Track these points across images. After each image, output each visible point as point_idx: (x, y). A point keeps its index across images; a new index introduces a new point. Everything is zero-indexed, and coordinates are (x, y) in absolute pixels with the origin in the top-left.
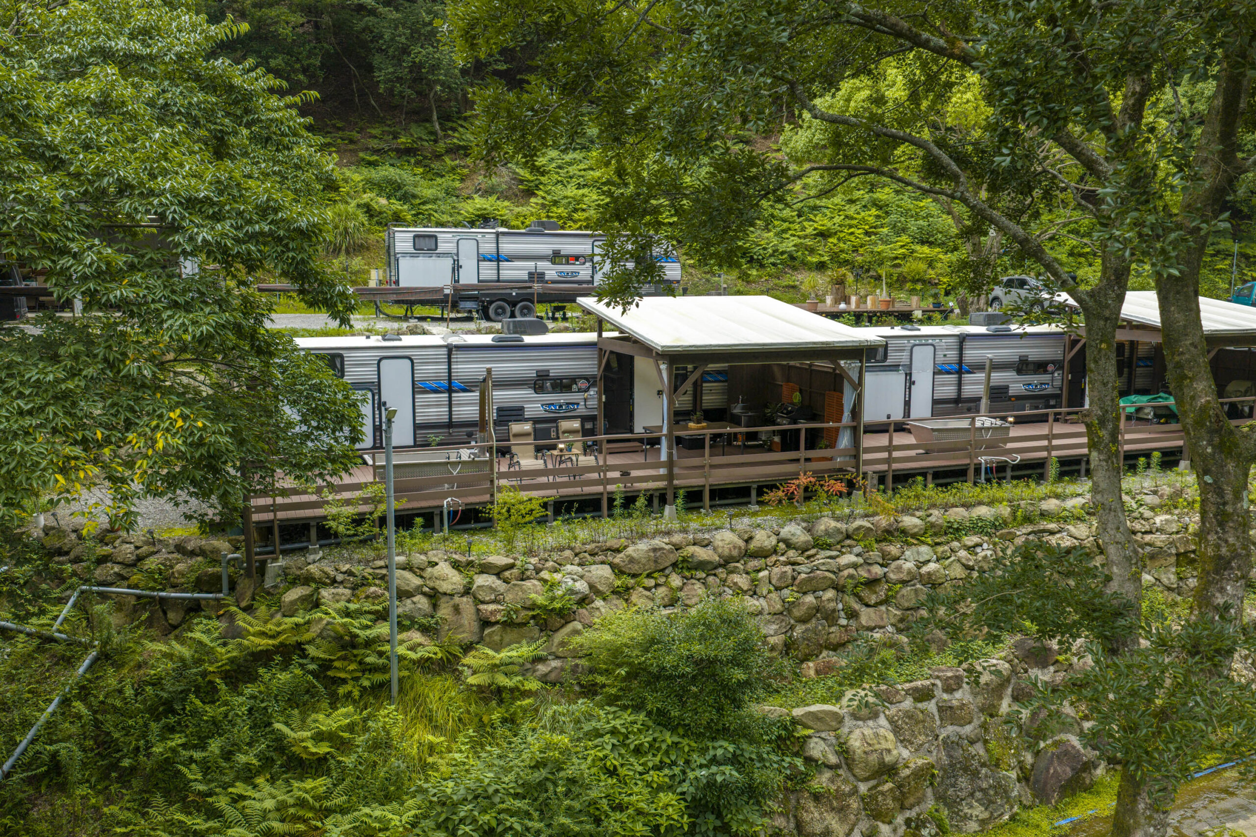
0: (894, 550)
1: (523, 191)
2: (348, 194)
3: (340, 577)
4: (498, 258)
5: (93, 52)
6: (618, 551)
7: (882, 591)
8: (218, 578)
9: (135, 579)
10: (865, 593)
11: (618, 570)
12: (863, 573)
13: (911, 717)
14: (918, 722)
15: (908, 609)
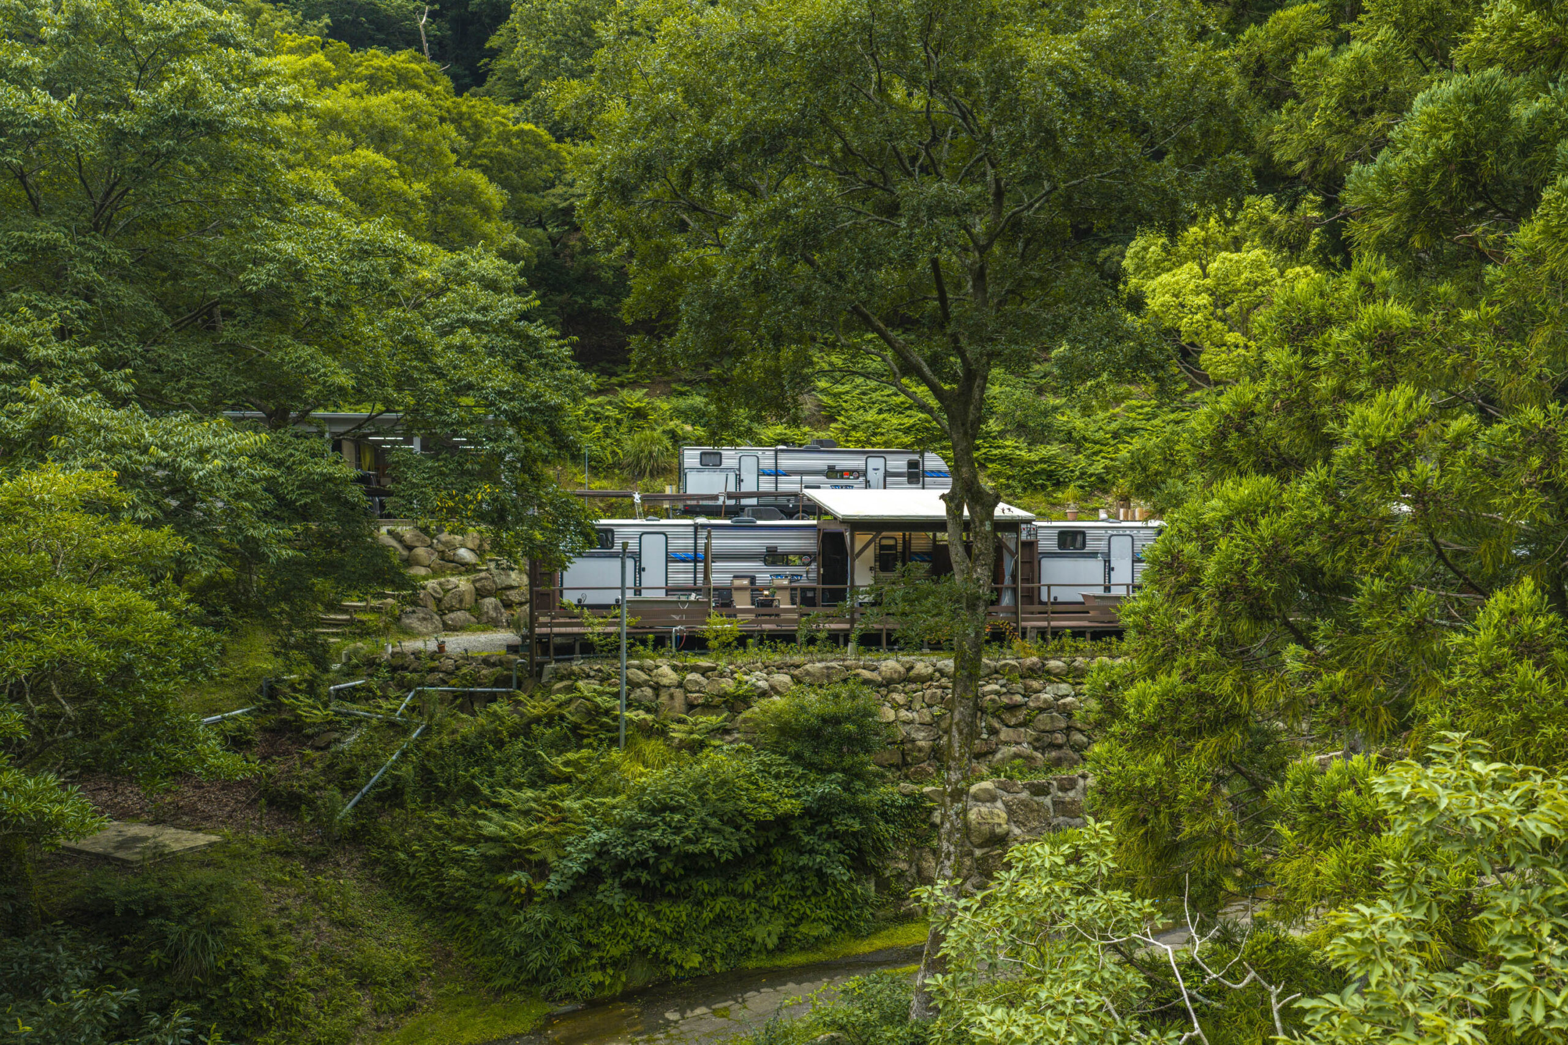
0: (1035, 684)
1: (826, 417)
2: (655, 421)
3: (592, 673)
4: (776, 473)
5: (458, 321)
6: (798, 667)
7: (1021, 715)
8: (510, 678)
9: (453, 682)
10: (1006, 716)
11: (797, 680)
12: (1005, 700)
13: (1026, 806)
14: (1032, 811)
15: (1044, 731)
